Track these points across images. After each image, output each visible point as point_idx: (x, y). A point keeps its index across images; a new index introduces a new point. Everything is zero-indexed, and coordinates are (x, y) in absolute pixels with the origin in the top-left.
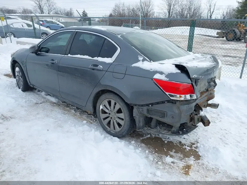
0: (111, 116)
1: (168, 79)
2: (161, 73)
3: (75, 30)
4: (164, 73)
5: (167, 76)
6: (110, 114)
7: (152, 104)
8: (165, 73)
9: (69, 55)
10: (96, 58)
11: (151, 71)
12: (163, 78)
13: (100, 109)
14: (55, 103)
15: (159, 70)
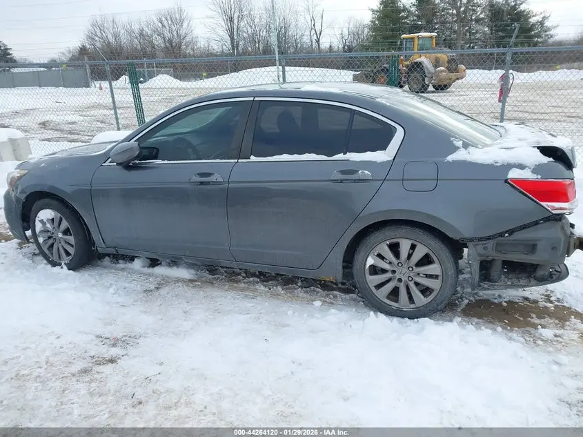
0: (398, 276)
1: (539, 177)
2: (521, 167)
3: (252, 99)
4: (527, 167)
5: (535, 171)
6: (394, 272)
7: (511, 232)
8: (528, 165)
9: (253, 158)
10: (340, 156)
11: (497, 164)
12: (527, 175)
13: (367, 266)
14: (191, 281)
15: (512, 161)
